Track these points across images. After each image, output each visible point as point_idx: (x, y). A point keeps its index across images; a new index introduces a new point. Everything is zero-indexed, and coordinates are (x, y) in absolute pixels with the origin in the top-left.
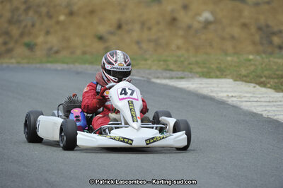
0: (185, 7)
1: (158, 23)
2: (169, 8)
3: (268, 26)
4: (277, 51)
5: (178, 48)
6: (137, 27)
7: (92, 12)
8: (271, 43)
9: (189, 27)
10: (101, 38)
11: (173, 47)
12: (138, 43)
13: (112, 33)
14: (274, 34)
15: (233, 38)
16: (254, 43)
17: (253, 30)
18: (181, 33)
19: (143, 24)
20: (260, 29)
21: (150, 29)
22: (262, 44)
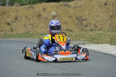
0: (44, 9)
1: (33, 17)
2: (37, 10)
3: (80, 17)
4: (85, 27)
5: (42, 27)
6: (24, 19)
7: (4, 13)
8: (82, 24)
9: (47, 18)
10: (8, 24)
11: (40, 27)
12: (25, 26)
13: (13, 22)
14: (83, 20)
15: (66, 22)
16: (75, 24)
17: (74, 18)
18: (43, 21)
19: (26, 17)
20: (77, 18)
21: (29, 19)
22: (78, 25)
